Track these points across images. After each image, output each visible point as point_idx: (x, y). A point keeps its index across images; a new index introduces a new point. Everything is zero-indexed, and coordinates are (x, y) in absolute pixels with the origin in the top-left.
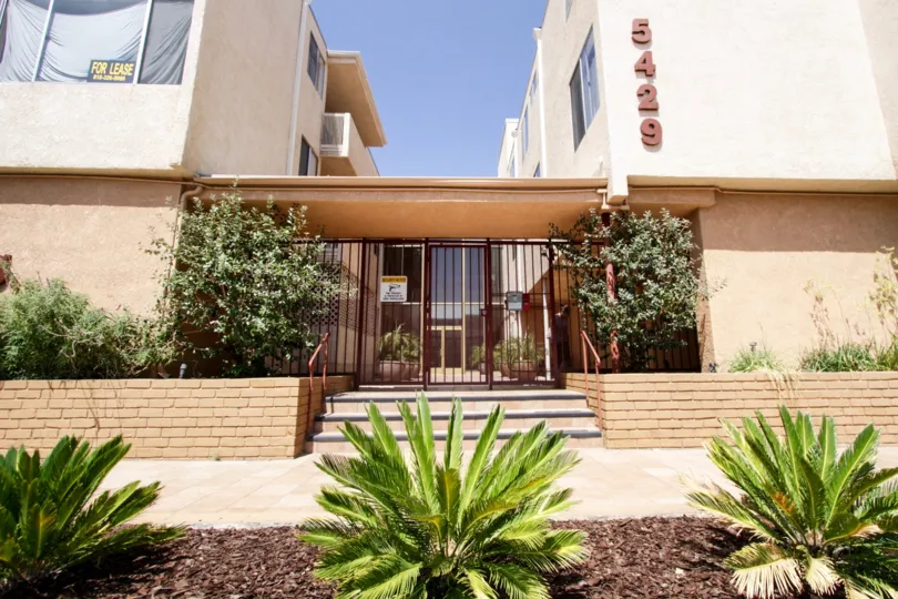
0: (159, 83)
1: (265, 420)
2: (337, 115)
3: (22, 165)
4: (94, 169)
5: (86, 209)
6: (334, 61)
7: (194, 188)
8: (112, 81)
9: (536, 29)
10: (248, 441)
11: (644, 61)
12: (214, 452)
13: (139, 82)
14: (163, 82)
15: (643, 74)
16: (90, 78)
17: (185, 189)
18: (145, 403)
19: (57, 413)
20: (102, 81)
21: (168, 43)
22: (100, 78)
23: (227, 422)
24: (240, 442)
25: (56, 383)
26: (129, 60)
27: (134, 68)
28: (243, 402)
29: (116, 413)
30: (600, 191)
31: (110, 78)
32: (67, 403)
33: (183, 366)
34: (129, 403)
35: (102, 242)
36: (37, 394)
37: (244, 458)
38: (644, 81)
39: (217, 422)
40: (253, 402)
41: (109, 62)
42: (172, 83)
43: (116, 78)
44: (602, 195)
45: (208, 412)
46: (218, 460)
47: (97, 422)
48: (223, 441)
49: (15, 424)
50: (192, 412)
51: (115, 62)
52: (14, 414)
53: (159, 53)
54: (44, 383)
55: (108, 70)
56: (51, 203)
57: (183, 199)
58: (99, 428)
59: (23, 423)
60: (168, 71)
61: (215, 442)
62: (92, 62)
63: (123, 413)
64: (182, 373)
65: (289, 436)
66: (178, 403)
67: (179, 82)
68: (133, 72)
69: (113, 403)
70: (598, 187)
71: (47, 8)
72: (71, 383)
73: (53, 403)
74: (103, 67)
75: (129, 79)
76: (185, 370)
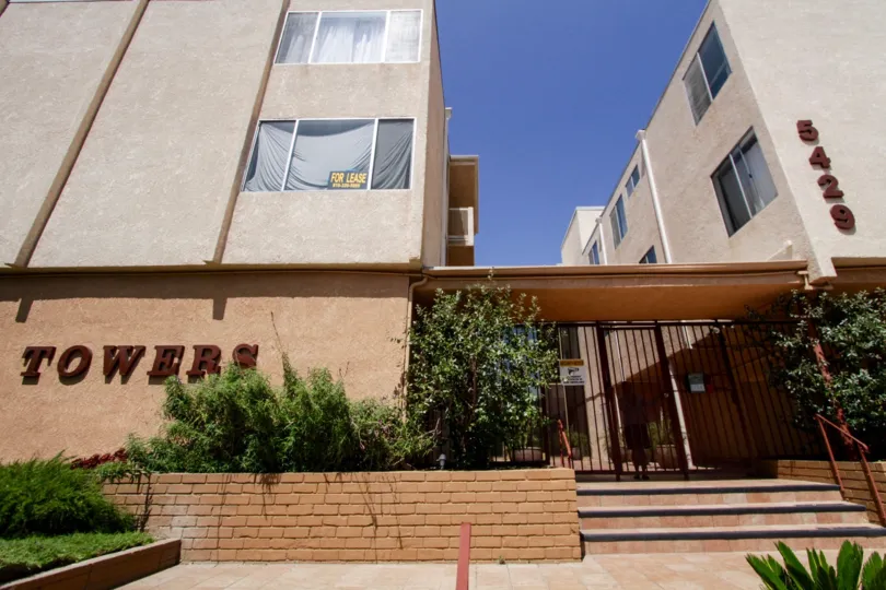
0: (388, 188)
1: (546, 517)
2: (461, 209)
3: (274, 262)
4: (338, 264)
5: (324, 301)
6: (456, 164)
7: (421, 279)
8: (349, 188)
9: (641, 131)
10: (532, 541)
11: (818, 156)
12: (496, 553)
13: (372, 188)
14: (391, 187)
15: (819, 166)
16: (329, 186)
17: (412, 280)
18: (421, 497)
19: (334, 509)
20: (340, 188)
21: (393, 156)
22: (339, 185)
23: (508, 519)
24: (524, 542)
25: (332, 475)
26: (362, 169)
27: (367, 177)
28: (520, 496)
29: (392, 509)
30: (800, 273)
31: (347, 186)
32: (343, 498)
33: (442, 457)
34: (405, 498)
35: (341, 332)
36: (313, 487)
37: (529, 560)
38: (821, 173)
39: (497, 518)
40: (532, 496)
41: (346, 173)
42: (399, 188)
43: (352, 186)
44: (803, 276)
45: (486, 507)
46: (502, 563)
47: (375, 520)
48: (504, 541)
49: (292, 521)
50: (469, 507)
51: (350, 172)
52: (292, 510)
53: (387, 163)
54: (319, 476)
55: (345, 179)
56: (293, 296)
57: (411, 290)
58: (377, 526)
59: (302, 520)
60: (394, 178)
61: (495, 541)
62: (331, 173)
63: (400, 509)
64: (442, 464)
65: (573, 536)
66: (455, 497)
67: (407, 186)
68: (366, 180)
69: (389, 498)
70: (796, 269)
71: (292, 132)
72: (346, 476)
73: (332, 498)
74: (341, 178)
75: (363, 186)
76: (445, 461)
